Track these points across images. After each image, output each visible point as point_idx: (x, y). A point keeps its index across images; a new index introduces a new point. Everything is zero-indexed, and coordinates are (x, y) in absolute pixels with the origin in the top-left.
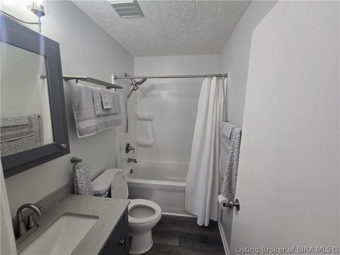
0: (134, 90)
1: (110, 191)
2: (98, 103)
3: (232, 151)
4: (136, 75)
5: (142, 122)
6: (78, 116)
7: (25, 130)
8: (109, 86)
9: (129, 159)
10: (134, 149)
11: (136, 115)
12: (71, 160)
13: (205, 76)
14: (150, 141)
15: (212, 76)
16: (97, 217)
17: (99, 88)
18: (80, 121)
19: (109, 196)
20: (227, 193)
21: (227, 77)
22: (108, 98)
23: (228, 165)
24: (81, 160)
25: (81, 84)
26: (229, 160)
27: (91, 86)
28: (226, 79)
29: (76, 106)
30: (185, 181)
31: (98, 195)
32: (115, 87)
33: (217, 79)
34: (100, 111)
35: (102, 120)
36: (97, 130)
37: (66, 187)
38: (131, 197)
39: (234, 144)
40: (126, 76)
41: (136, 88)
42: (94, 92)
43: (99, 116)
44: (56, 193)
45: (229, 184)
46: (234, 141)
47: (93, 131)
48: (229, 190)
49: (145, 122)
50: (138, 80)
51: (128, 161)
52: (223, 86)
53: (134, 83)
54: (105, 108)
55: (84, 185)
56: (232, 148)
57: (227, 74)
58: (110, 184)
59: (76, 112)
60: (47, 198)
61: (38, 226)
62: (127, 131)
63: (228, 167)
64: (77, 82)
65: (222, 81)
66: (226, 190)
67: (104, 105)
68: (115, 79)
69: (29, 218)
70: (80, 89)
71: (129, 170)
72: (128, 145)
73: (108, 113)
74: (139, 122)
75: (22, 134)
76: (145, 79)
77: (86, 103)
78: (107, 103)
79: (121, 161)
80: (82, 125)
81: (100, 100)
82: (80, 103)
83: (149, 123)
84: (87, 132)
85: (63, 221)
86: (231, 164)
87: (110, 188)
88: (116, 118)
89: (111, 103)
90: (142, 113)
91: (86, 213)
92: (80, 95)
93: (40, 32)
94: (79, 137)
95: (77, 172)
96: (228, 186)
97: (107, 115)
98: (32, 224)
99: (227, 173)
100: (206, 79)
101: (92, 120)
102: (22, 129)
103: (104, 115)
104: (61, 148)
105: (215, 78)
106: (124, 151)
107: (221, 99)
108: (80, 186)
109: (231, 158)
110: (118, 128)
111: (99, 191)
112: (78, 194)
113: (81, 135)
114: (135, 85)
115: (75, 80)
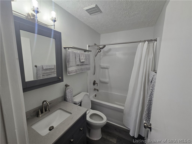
0: (99, 52)
1: (81, 103)
2: (78, 59)
3: (151, 91)
4: (101, 44)
5: (103, 69)
6: (68, 65)
7: (53, 71)
8: (85, 51)
9: (95, 89)
10: (97, 84)
11: (100, 66)
12: (65, 85)
13: (140, 42)
14: (107, 80)
15: (145, 41)
16: (71, 113)
17: (79, 52)
18: (69, 67)
19: (80, 105)
20: (146, 118)
21: (156, 41)
22: (83, 57)
23: (148, 100)
24: (69, 86)
25: (70, 50)
26: (149, 97)
27: (75, 51)
28: (156, 42)
29: (68, 60)
30: (124, 106)
31: (75, 103)
32: (88, 51)
33: (148, 43)
34: (78, 63)
35: (80, 67)
36: (76, 72)
37: (62, 97)
38: (92, 108)
39: (153, 86)
40: (95, 45)
41: (100, 51)
42: (76, 54)
43: (78, 65)
44: (58, 99)
45: (148, 112)
46: (153, 84)
47: (74, 73)
48: (148, 117)
49: (104, 69)
50: (101, 47)
51: (94, 90)
52: (153, 47)
53: (99, 48)
54: (81, 61)
55: (69, 97)
56: (151, 88)
57: (157, 39)
58: (81, 99)
59: (68, 63)
60: (55, 100)
61: (49, 111)
62: (94, 74)
63: (148, 101)
64: (69, 49)
65: (152, 44)
66: (146, 116)
67: (81, 60)
68: (89, 47)
69: (46, 106)
70: (70, 52)
71: (94, 94)
72: (95, 81)
73: (83, 64)
74: (101, 69)
75: (52, 72)
76: (104, 46)
77: (72, 59)
78: (82, 59)
79: (90, 89)
80: (70, 69)
81: (79, 57)
82: (69, 59)
83: (107, 70)
84: (72, 73)
85: (59, 111)
86: (150, 99)
87: (81, 102)
88: (87, 66)
89: (84, 59)
90: (103, 65)
91: (67, 111)
92: (69, 55)
93: (54, 29)
94: (68, 75)
95: (67, 91)
96: (148, 114)
97: (82, 65)
98: (47, 110)
99: (147, 105)
100: (141, 43)
101: (74, 67)
102: (52, 70)
103: (81, 65)
104: (59, 78)
105: (147, 42)
106: (92, 84)
107: (151, 56)
108: (67, 97)
109: (150, 95)
110: (89, 72)
111: (76, 102)
112: (67, 101)
113: (69, 74)
114: (100, 49)
115: (68, 48)
